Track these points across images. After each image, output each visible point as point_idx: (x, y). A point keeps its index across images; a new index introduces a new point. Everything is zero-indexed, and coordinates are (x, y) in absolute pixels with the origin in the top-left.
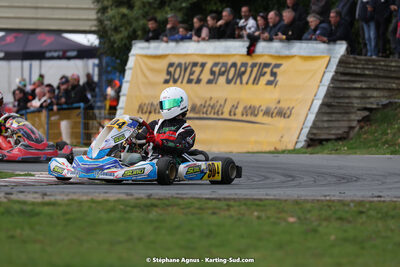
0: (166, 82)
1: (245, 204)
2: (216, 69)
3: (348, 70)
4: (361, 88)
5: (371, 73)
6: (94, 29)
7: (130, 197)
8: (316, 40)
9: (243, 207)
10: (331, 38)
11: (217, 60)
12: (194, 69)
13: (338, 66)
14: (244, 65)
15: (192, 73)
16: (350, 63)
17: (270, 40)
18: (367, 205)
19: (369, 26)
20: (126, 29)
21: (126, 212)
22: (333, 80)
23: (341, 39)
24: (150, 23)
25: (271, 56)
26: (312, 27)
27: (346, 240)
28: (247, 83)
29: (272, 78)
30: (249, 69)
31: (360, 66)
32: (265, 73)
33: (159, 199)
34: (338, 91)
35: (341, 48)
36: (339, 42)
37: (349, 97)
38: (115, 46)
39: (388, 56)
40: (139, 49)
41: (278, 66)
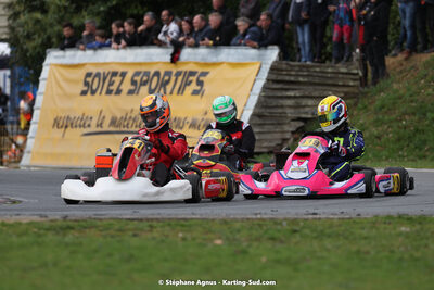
0: (84, 93)
1: (169, 225)
2: (138, 79)
3: (280, 78)
4: (295, 97)
5: (306, 80)
6: (4, 37)
7: (44, 219)
8: (245, 45)
9: (167, 228)
10: (262, 42)
11: (139, 69)
12: (113, 79)
13: (269, 73)
14: (168, 73)
15: (111, 84)
16: (282, 70)
17: (196, 46)
18: (302, 224)
19: (303, 30)
20: (39, 36)
21: (40, 236)
22: (265, 88)
23: (273, 43)
24: (66, 29)
25: (197, 63)
26: (241, 32)
27: (278, 261)
28: (171, 93)
29: (198, 88)
30: (173, 78)
31: (293, 73)
32: (191, 82)
33: (76, 221)
34: (269, 101)
35: (273, 53)
36: (270, 47)
37: (282, 107)
38: (28, 55)
39: (324, 62)
40: (53, 58)
41: (205, 74)
